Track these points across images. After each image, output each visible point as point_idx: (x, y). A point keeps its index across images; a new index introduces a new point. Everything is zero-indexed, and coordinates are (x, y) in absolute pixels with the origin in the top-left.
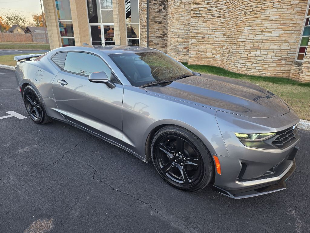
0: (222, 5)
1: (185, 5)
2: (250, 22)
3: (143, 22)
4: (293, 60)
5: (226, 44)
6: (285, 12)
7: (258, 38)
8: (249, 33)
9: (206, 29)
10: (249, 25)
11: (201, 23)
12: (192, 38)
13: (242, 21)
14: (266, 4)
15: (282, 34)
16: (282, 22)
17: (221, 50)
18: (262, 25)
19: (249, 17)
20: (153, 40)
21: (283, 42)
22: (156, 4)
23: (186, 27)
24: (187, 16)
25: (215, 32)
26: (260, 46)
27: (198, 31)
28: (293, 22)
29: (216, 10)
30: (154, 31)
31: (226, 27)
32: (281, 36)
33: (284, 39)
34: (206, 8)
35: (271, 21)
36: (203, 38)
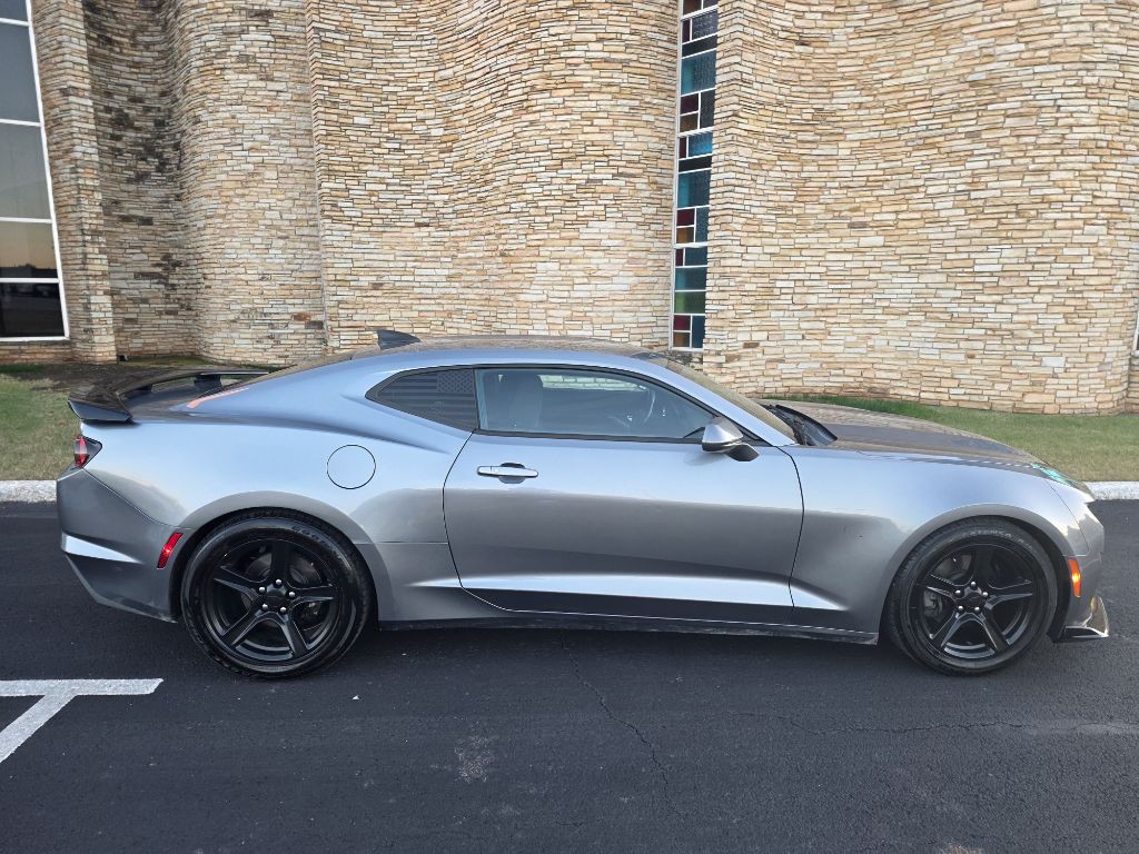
0: (429, 191)
1: (281, 175)
2: (550, 249)
3: (86, 215)
4: (665, 348)
5: (465, 307)
6: (634, 232)
7: (581, 292)
8: (552, 279)
9: (382, 257)
10: (551, 259)
11: (365, 237)
12: (337, 283)
13: (524, 246)
14: (586, 208)
15: (636, 286)
16: (631, 254)
17: (447, 324)
18: (585, 261)
19: (546, 236)
20: (122, 286)
21: (640, 303)
22: (119, 150)
23: (290, 245)
24: (290, 210)
25: (414, 267)
26: (588, 314)
27: (356, 264)
28: (651, 257)
29: (410, 202)
30: (121, 251)
31: (454, 257)
32: (632, 291)
33: (640, 297)
34: (372, 193)
35: (606, 250)
36: (376, 286)
